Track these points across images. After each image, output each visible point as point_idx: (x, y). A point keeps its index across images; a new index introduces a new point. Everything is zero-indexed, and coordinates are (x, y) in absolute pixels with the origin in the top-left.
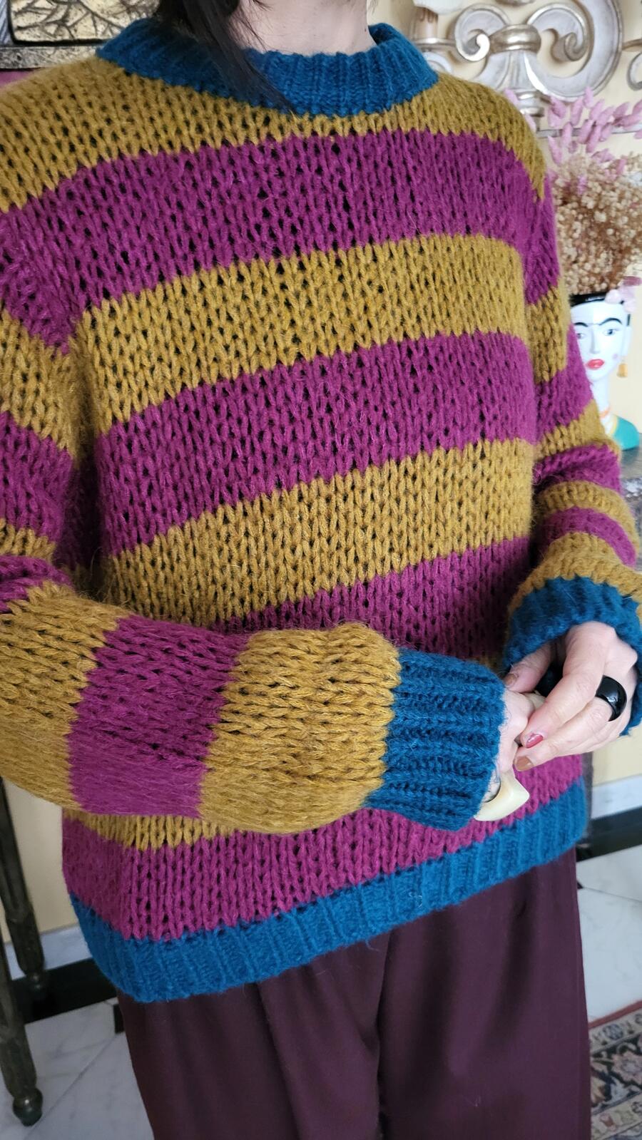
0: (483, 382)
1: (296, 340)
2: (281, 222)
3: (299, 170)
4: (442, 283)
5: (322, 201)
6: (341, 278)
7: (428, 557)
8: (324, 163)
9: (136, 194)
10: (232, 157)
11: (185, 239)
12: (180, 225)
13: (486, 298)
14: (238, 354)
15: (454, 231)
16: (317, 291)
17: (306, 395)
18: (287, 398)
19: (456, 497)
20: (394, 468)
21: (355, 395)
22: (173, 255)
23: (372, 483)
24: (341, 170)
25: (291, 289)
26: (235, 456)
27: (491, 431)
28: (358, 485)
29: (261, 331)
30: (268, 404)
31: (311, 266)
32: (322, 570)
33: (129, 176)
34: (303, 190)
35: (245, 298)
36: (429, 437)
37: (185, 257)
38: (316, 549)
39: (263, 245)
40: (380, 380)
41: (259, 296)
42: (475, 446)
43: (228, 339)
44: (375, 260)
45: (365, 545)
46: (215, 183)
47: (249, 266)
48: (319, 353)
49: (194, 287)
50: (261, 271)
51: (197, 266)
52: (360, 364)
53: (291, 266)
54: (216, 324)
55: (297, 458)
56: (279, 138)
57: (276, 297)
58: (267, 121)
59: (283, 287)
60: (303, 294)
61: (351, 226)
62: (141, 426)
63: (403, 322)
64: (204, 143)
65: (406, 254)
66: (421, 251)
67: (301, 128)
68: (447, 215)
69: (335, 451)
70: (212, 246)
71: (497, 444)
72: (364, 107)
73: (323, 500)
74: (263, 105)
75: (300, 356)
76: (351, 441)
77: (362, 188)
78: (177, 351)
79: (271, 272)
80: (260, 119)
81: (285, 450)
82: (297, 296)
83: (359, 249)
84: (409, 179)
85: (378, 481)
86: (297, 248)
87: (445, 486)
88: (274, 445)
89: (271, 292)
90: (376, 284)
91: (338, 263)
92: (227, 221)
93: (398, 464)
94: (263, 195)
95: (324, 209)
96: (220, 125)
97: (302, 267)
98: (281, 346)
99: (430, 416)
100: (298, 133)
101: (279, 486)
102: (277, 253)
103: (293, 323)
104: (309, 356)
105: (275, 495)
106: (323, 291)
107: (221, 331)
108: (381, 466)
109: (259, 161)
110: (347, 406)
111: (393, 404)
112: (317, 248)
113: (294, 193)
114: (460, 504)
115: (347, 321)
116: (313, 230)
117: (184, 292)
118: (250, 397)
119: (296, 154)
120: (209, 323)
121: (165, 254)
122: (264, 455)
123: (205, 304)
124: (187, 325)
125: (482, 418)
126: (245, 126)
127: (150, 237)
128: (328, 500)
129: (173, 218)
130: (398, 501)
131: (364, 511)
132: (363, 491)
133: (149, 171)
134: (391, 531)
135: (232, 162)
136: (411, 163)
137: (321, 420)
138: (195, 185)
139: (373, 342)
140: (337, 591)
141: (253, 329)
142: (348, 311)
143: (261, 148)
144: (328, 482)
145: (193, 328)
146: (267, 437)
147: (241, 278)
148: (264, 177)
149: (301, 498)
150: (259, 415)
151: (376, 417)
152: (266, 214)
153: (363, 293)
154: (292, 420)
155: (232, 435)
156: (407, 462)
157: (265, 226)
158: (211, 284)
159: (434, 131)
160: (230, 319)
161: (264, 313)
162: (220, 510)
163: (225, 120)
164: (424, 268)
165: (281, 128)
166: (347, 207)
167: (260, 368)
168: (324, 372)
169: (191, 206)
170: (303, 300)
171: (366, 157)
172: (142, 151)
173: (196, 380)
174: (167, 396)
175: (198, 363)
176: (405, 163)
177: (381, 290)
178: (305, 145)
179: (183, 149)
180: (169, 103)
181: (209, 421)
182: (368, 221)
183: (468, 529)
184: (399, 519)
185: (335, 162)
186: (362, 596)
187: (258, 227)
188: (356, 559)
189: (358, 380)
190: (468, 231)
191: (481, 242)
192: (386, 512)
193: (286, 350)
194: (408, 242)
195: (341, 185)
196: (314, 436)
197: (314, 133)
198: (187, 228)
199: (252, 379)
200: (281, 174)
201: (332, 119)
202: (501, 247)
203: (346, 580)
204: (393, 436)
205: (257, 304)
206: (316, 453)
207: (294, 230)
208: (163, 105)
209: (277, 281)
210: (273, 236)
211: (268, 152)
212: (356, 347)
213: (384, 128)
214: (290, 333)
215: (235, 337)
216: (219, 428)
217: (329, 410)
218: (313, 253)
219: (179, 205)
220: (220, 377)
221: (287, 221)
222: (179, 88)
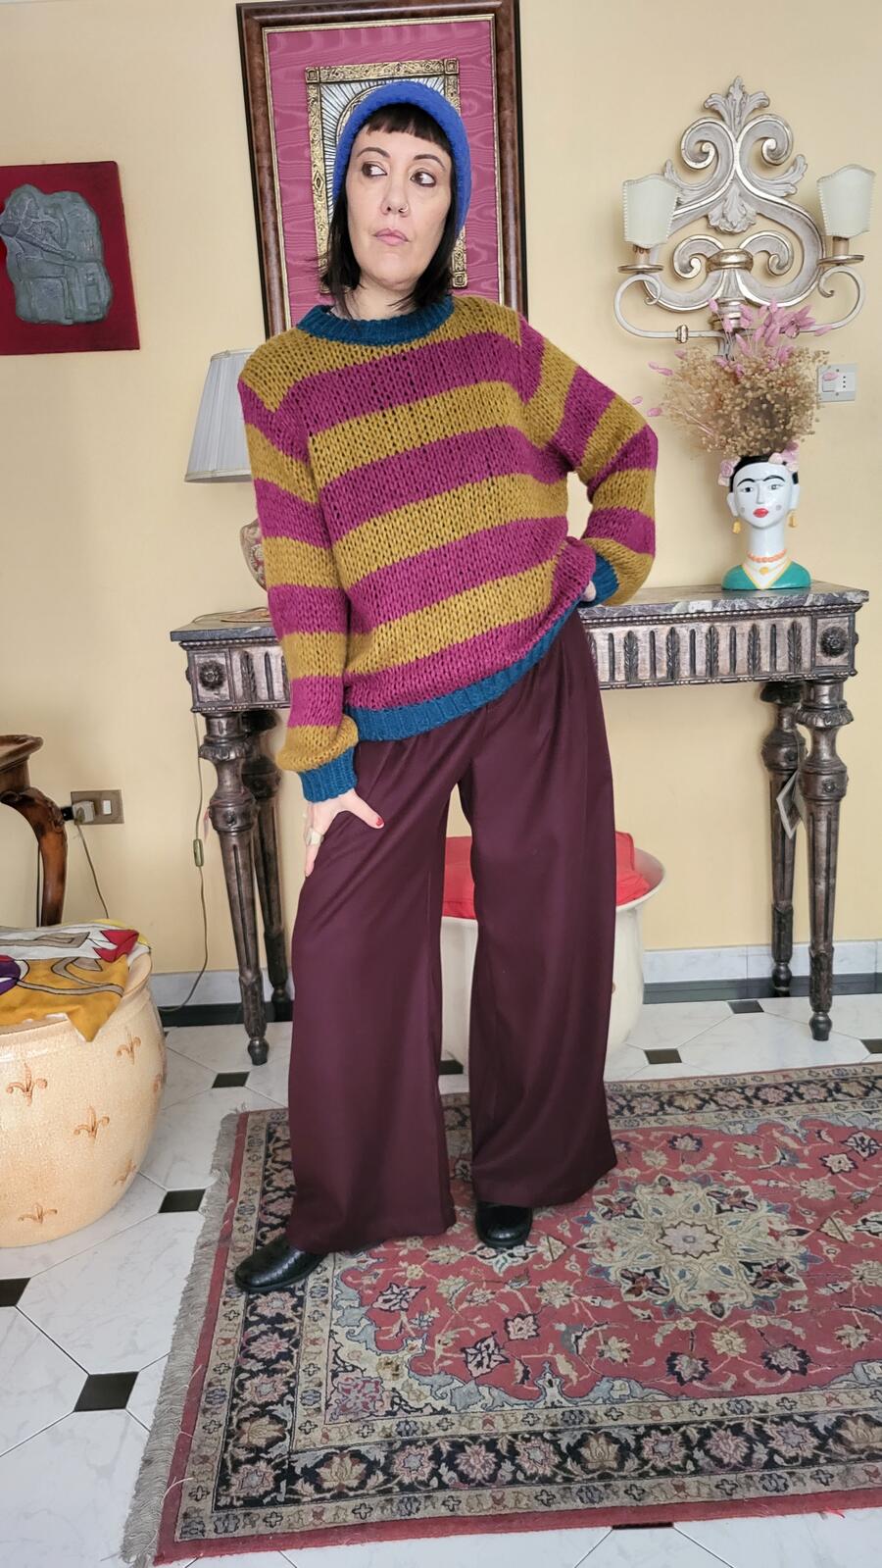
0: (488, 450)
1: (394, 445)
2: (382, 395)
3: (388, 371)
4: (464, 409)
5: (400, 383)
6: (412, 415)
7: (472, 532)
8: (399, 366)
9: (319, 390)
10: (358, 369)
11: (341, 407)
12: (338, 401)
13: (489, 411)
14: (369, 453)
15: (468, 384)
16: (402, 423)
17: (402, 468)
18: (393, 470)
19: (482, 504)
20: (448, 495)
21: (424, 466)
22: (337, 414)
23: (438, 502)
24: (407, 367)
25: (390, 423)
26: (374, 497)
27: (495, 473)
28: (432, 504)
29: (378, 442)
30: (385, 473)
31: (398, 412)
32: (422, 542)
33: (315, 383)
34: (391, 379)
35: (370, 429)
36: (463, 479)
37: (342, 415)
38: (418, 533)
39: (375, 405)
40: (435, 457)
41: (376, 428)
42: (487, 480)
43: (364, 447)
44: (428, 405)
45: (440, 530)
46: (352, 381)
47: (370, 416)
48: (405, 449)
49: (347, 427)
50: (376, 417)
51: (347, 418)
52: (425, 451)
53: (389, 413)
54: (358, 442)
55: (401, 495)
56: (378, 358)
57: (383, 427)
58: (372, 351)
59: (386, 423)
60: (395, 425)
61: (415, 392)
62: (331, 488)
63: (444, 430)
64: (346, 365)
65: (444, 399)
66: (451, 397)
67: (387, 352)
68: (464, 377)
69: (417, 490)
70: (353, 408)
71: (500, 478)
72: (416, 337)
73: (416, 512)
74: (369, 345)
75: (397, 452)
76: (425, 486)
77: (418, 374)
78: (343, 455)
79: (380, 417)
80: (369, 351)
81: (395, 492)
82: (393, 425)
83: (420, 402)
84: (441, 365)
85: (441, 501)
86: (391, 406)
87: (475, 500)
88: (390, 490)
89: (381, 425)
90: (429, 415)
91: (410, 409)
92: (359, 397)
93: (449, 492)
94: (373, 384)
95: (401, 386)
96: (352, 357)
97: (394, 413)
98: (388, 448)
99: (461, 470)
100: (386, 354)
101: (395, 507)
102: (382, 408)
103: (392, 438)
104: (401, 451)
105: (395, 512)
106: (404, 422)
107: (361, 444)
108: (441, 495)
109: (370, 369)
110: (421, 470)
111: (442, 467)
112: (400, 404)
113: (387, 381)
114: (484, 507)
115: (417, 434)
116: (397, 396)
117: (343, 430)
118: (377, 471)
119: (386, 364)
120: (356, 442)
121: (333, 414)
122: (387, 495)
123: (353, 433)
124: (346, 443)
125: (489, 467)
126: (362, 355)
127: (327, 408)
128: (419, 512)
129: (335, 398)
130: (452, 509)
131: (437, 515)
132: (435, 506)
133: (324, 380)
134: (451, 523)
135: (358, 372)
136: (442, 357)
137: (409, 478)
138: (343, 383)
139: (430, 442)
140: (431, 551)
141: (375, 443)
142: (417, 430)
143: (370, 364)
144: (417, 503)
145: (349, 445)
146: (387, 488)
147: (367, 421)
148: (373, 376)
149: (406, 512)
150: (382, 478)
151: (434, 474)
152: (375, 392)
153: (424, 421)
154: (396, 479)
155: (371, 488)
156: (453, 491)
157: (375, 397)
158: (354, 425)
159: (452, 339)
160: (364, 439)
161: (379, 434)
162: (372, 520)
163: (354, 354)
164: (454, 404)
165: (378, 354)
166: (412, 383)
167: (380, 458)
168: (408, 457)
169: (343, 393)
170: (396, 427)
171: (419, 359)
172: (320, 372)
173: (353, 466)
174: (341, 474)
175: (353, 459)
176: (439, 357)
177: (432, 418)
178: (390, 359)
179: (337, 368)
180: (329, 349)
181: (361, 483)
182: (423, 388)
183: (490, 518)
184: (455, 517)
185: (404, 365)
186: (443, 552)
187: (372, 398)
188: (437, 537)
189: (424, 459)
190: (476, 382)
191: (484, 386)
192: (447, 514)
193: (390, 450)
194: (444, 394)
195: (409, 374)
196: (407, 484)
197: (394, 353)
198: (342, 402)
199: (377, 463)
200: (380, 373)
201: (401, 345)
202: (497, 385)
203: (435, 546)
204: (445, 481)
205: (376, 431)
206: (409, 492)
207: (388, 398)
208: (327, 350)
209: (383, 420)
210: (379, 401)
211: (374, 365)
212: (422, 444)
213: (427, 344)
214: (391, 442)
215: (367, 446)
216: (366, 485)
217: (412, 473)
218: (399, 407)
219: (338, 393)
220: (363, 464)
221: (385, 394)
222: (334, 342)
